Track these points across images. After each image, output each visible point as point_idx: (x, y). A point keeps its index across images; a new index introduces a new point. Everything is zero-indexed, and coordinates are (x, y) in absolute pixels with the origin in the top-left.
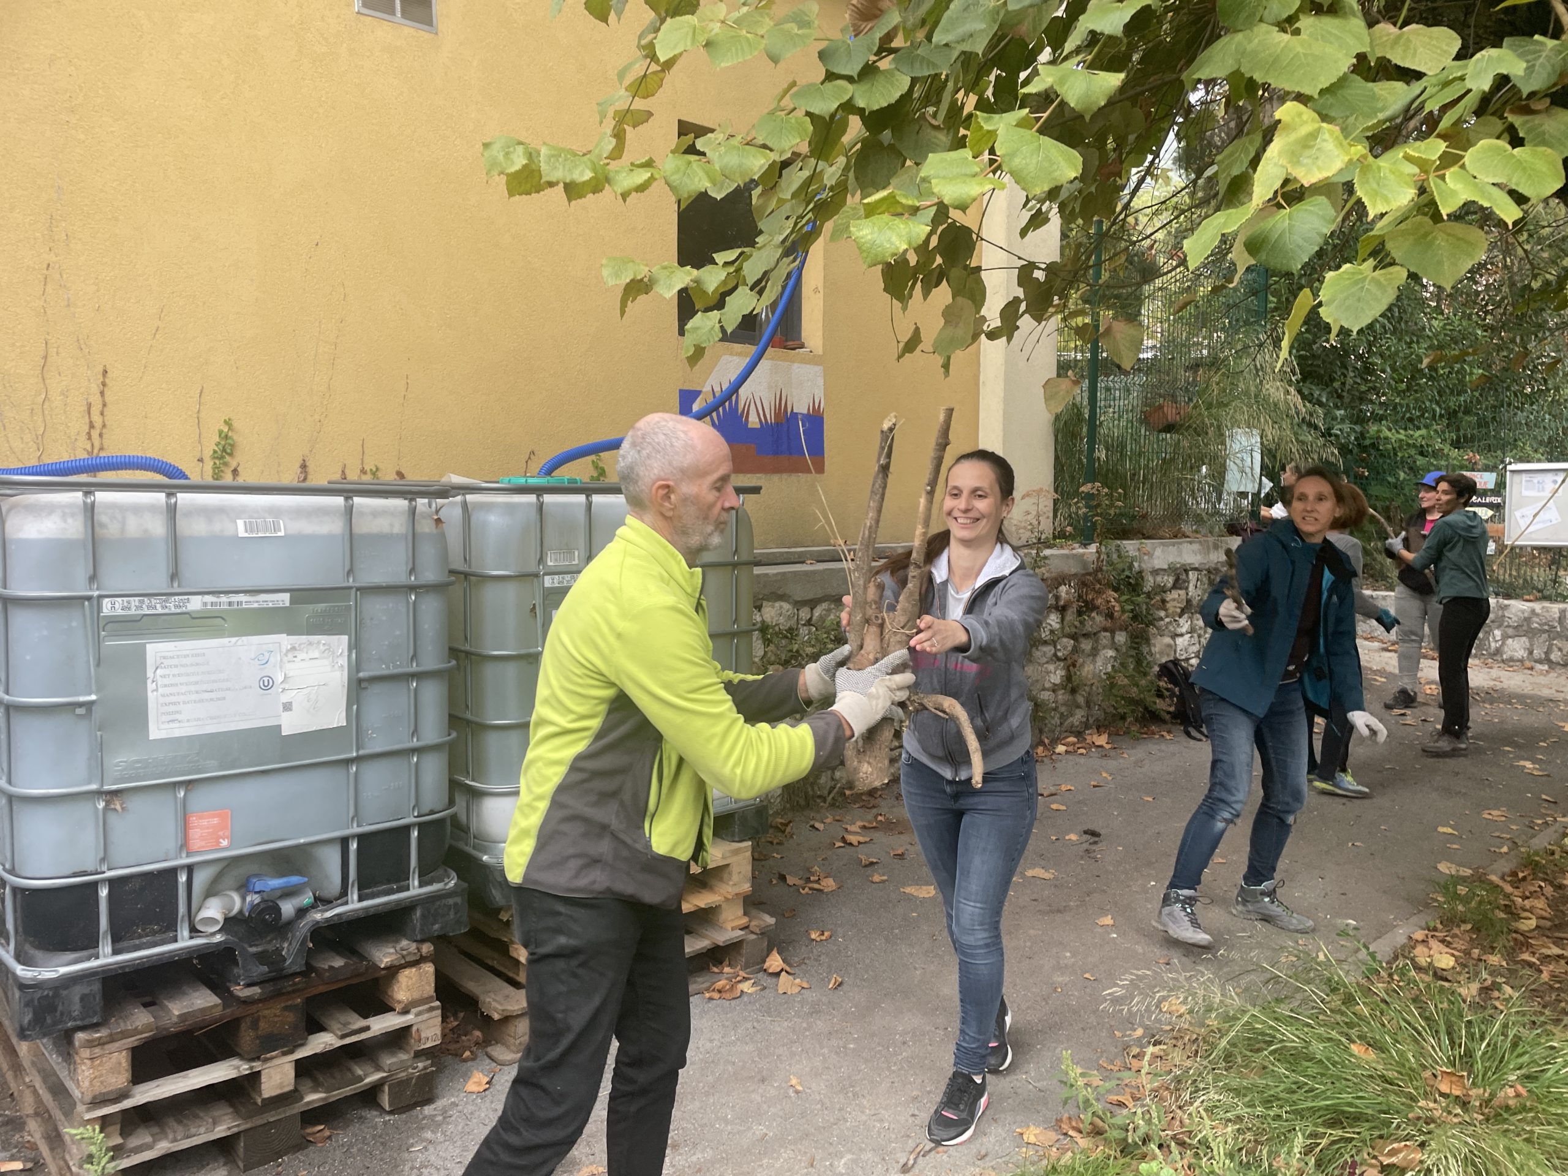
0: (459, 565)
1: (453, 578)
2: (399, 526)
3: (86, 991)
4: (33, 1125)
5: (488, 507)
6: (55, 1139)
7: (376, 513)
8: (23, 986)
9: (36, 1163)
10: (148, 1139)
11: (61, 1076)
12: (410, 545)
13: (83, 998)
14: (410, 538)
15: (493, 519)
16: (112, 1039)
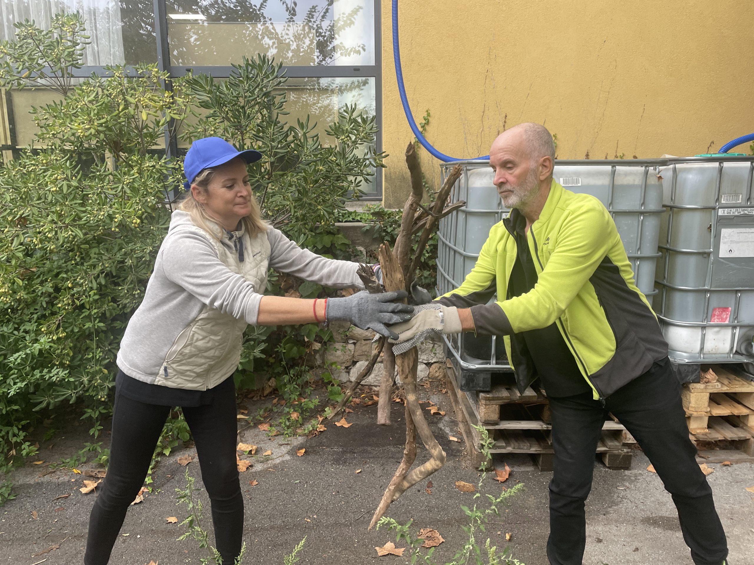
0: (668, 202)
1: (665, 209)
2: (638, 181)
3: (485, 377)
4: (461, 425)
5: (689, 170)
6: (469, 433)
7: (626, 174)
8: (463, 369)
9: (462, 441)
10: (504, 444)
11: (473, 409)
12: (643, 191)
13: (484, 379)
14: (644, 186)
15: (691, 177)
16: (493, 399)
